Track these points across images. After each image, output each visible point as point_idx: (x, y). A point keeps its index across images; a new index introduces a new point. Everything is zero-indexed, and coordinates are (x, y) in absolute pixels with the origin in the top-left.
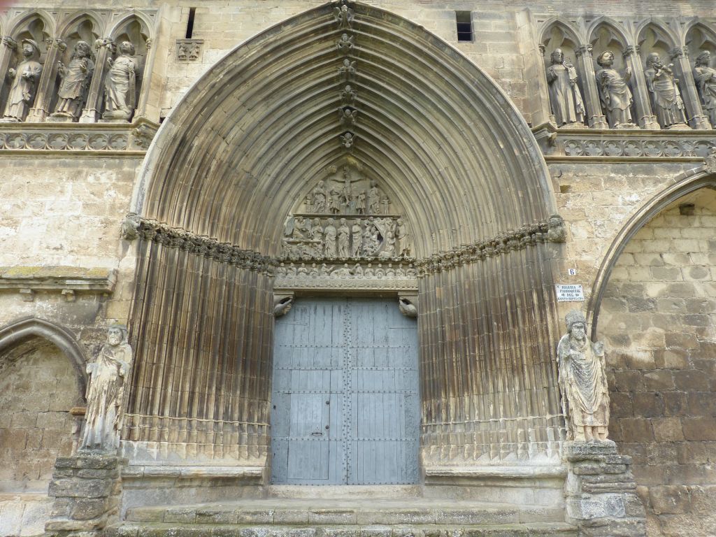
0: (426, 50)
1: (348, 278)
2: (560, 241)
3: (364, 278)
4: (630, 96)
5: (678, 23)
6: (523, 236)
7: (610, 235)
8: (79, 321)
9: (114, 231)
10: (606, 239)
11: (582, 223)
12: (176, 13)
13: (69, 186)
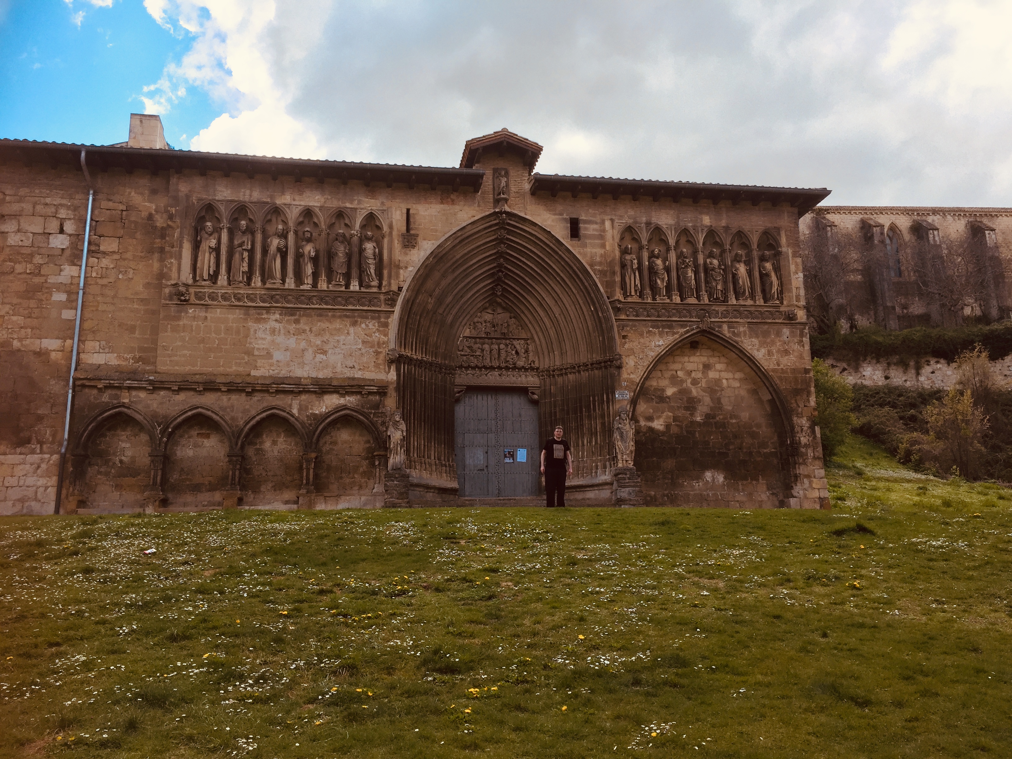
0: (551, 245)
1: (498, 378)
2: (620, 367)
3: (508, 379)
4: (666, 279)
5: (700, 229)
6: (601, 363)
7: (646, 363)
8: (371, 408)
9: (382, 357)
10: (644, 366)
11: (632, 357)
12: (398, 212)
13: (352, 330)
